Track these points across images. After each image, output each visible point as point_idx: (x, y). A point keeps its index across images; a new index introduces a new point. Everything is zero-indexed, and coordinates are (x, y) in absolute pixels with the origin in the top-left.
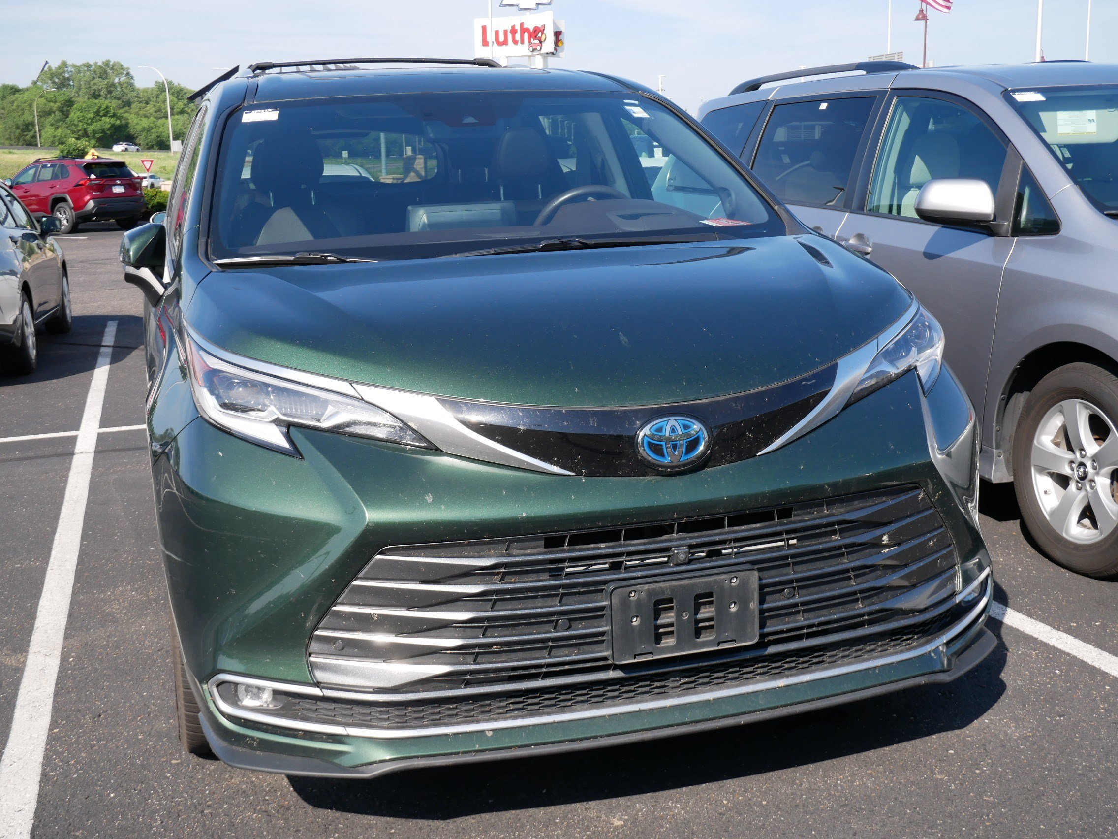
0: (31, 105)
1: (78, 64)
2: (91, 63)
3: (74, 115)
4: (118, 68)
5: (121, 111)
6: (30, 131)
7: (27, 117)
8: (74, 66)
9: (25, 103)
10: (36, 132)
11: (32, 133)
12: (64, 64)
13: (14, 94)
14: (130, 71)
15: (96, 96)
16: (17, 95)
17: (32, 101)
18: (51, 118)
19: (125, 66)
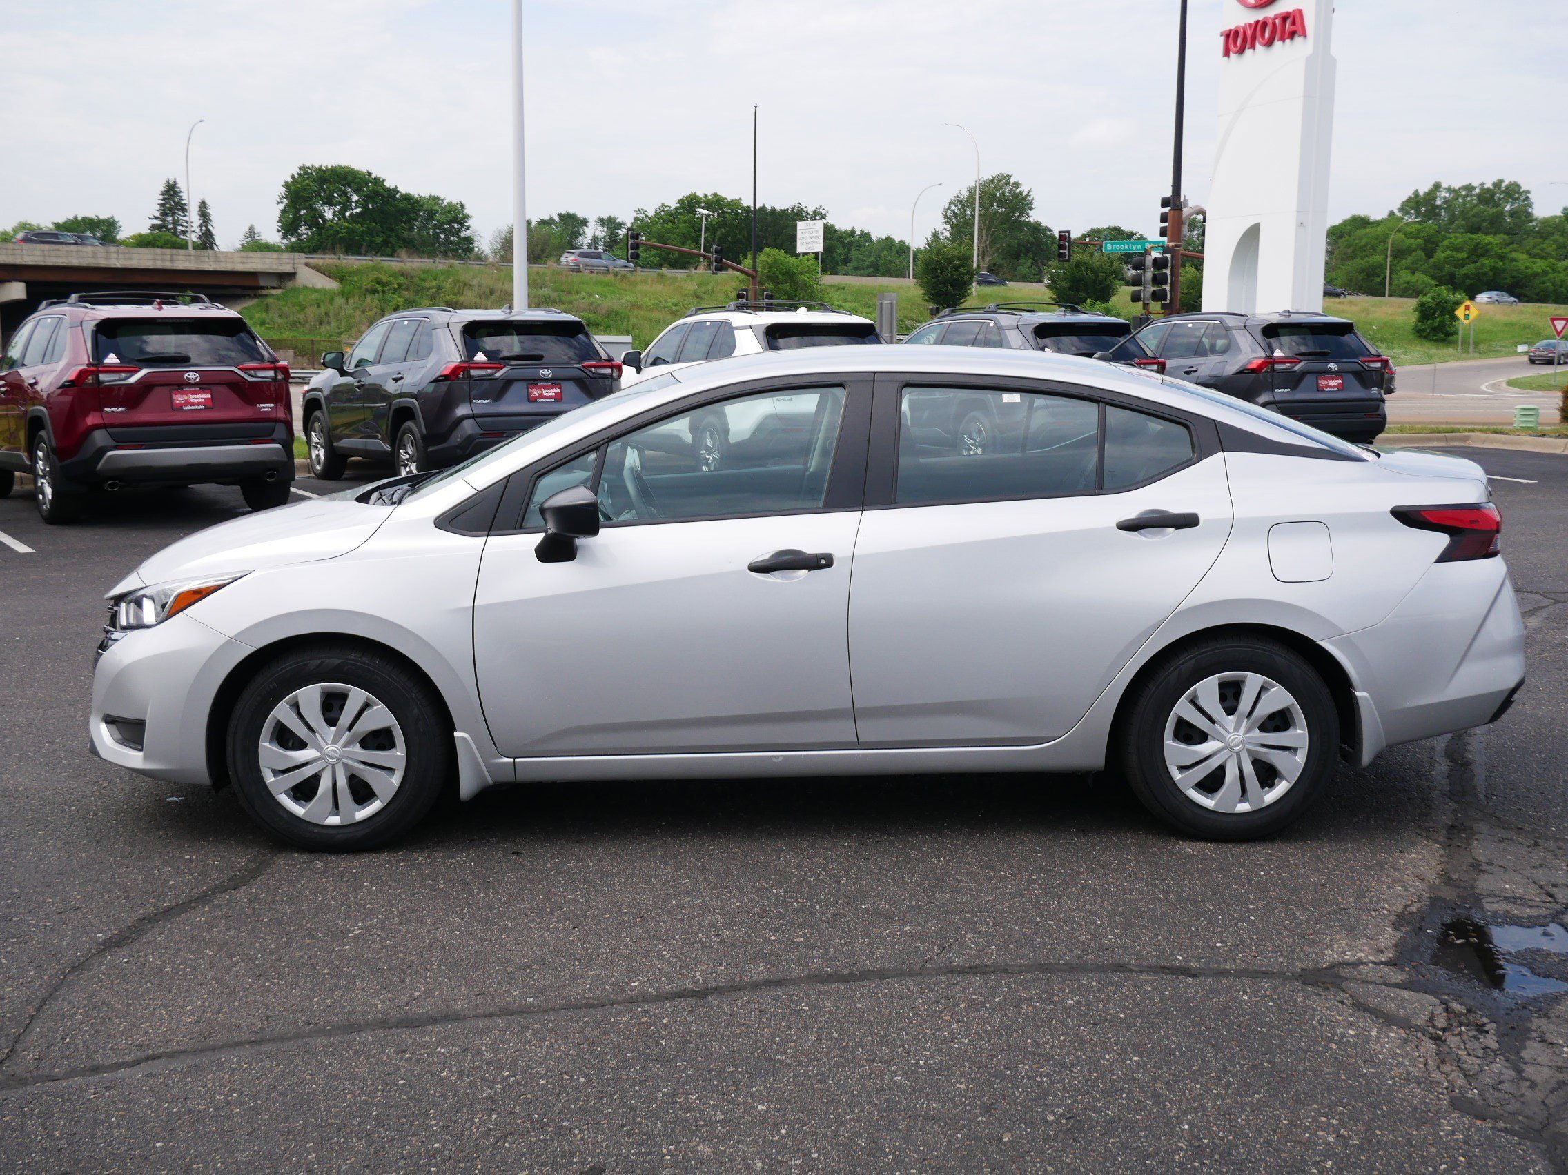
0: (1385, 242)
1: (1456, 186)
2: (1476, 184)
3: (1440, 255)
4: (1513, 192)
5: (1507, 250)
6: (1378, 276)
7: (1376, 259)
8: (1449, 190)
9: (1377, 239)
10: (1385, 278)
11: (1378, 279)
12: (1437, 187)
13: (1364, 227)
14: (1530, 196)
15: (1474, 229)
16: (1367, 230)
17: (1386, 236)
18: (1408, 261)
19: (1524, 188)
